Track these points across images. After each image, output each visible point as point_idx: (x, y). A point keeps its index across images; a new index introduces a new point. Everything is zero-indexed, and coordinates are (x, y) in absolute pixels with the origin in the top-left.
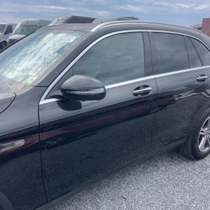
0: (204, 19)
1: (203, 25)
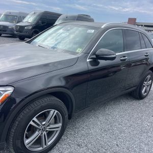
0: (129, 19)
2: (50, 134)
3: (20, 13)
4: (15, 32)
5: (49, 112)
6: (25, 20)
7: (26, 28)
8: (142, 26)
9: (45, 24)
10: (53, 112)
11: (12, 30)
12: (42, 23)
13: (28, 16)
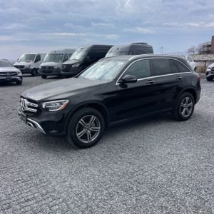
1: (212, 42)
2: (93, 133)
4: (62, 72)
5: (90, 117)
6: (72, 58)
10: (93, 118)
11: (58, 70)
12: (91, 58)
13: (76, 53)
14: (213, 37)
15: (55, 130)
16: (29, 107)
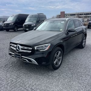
3: (4, 16)
7: (10, 24)
8: (68, 15)
9: (20, 21)
14: (61, 12)
15: (44, 62)
16: (22, 49)
